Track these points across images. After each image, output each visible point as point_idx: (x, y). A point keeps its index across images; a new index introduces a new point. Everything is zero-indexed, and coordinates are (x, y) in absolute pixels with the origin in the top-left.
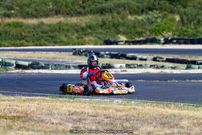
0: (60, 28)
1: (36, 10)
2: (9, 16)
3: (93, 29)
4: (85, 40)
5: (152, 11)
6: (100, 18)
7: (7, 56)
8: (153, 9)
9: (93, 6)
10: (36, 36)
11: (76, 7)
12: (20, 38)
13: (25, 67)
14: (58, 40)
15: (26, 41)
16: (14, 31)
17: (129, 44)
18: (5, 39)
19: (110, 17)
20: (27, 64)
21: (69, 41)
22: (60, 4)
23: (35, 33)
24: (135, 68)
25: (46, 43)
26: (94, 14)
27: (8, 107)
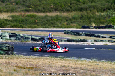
0: (57, 19)
1: (44, 8)
2: (28, 11)
3: (76, 19)
4: (71, 26)
5: (110, 10)
6: (80, 13)
7: (27, 34)
8: (111, 9)
9: (76, 7)
10: (43, 23)
11: (67, 7)
12: (34, 23)
13: (36, 40)
14: (56, 25)
15: (38, 25)
16: (31, 20)
17: (96, 28)
18: (26, 24)
19: (86, 13)
20: (37, 38)
21: (62, 26)
22: (58, 5)
23: (43, 21)
24: (99, 42)
25: (49, 27)
26: (77, 11)
27: (26, 62)
